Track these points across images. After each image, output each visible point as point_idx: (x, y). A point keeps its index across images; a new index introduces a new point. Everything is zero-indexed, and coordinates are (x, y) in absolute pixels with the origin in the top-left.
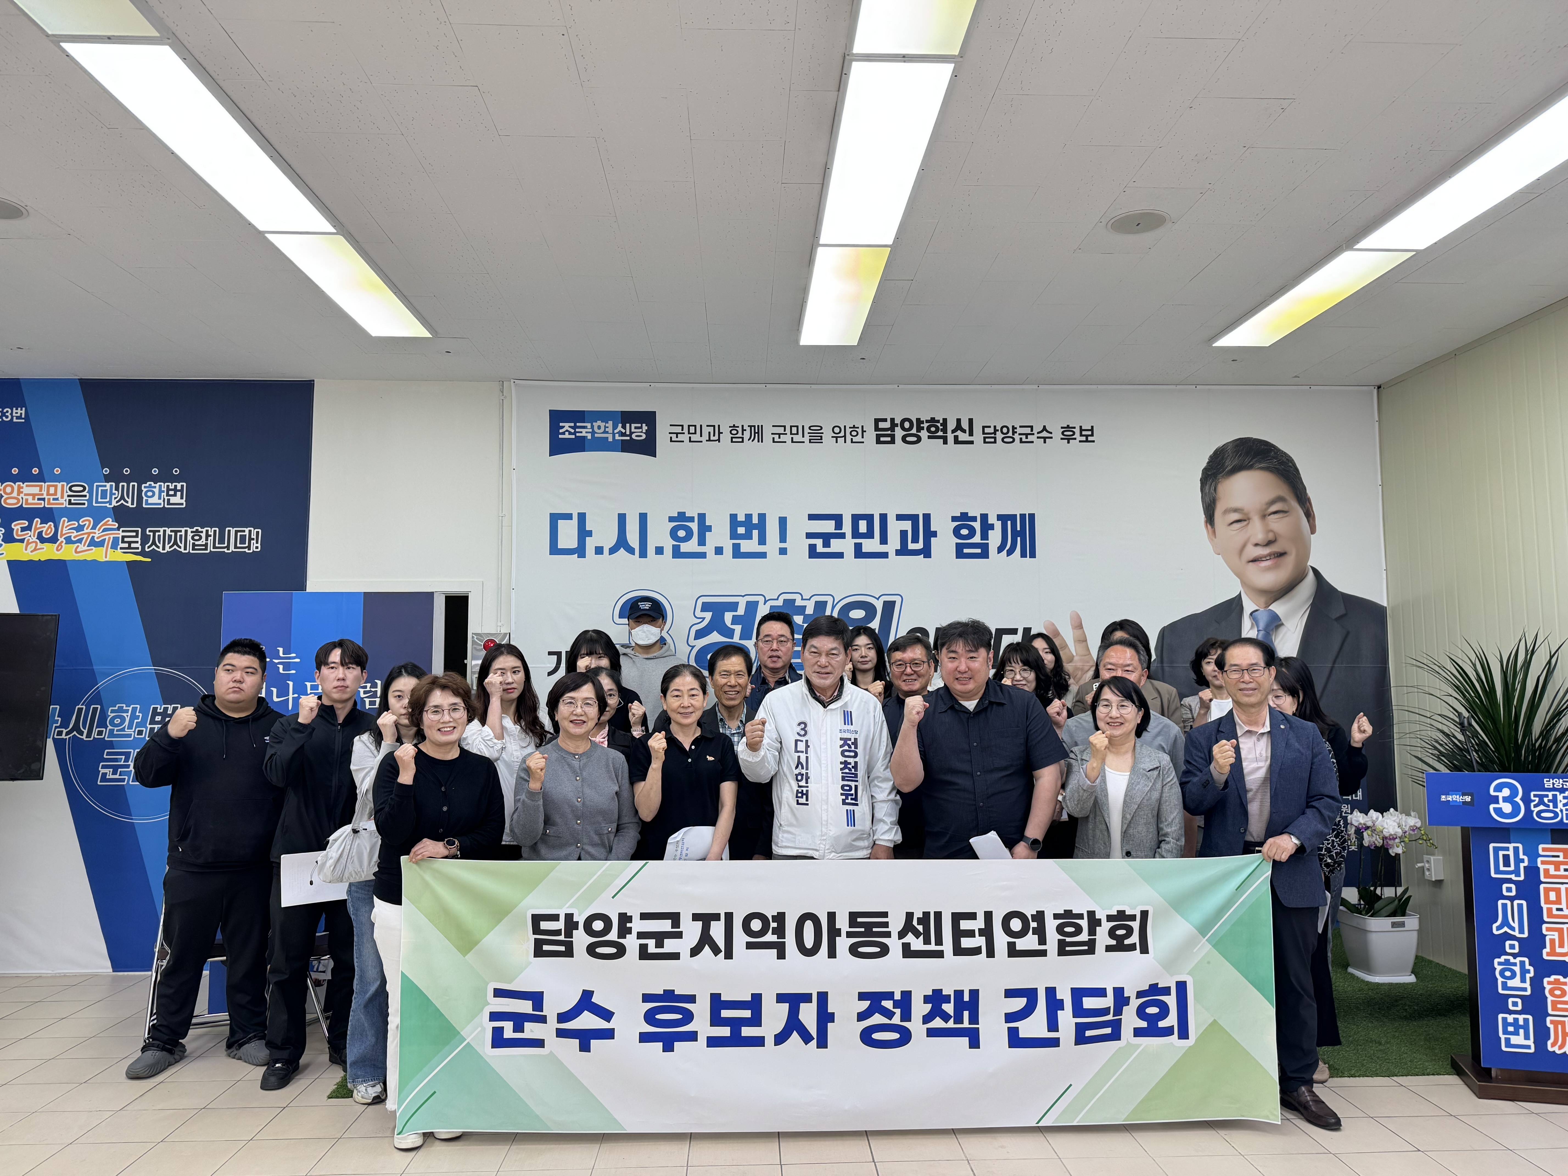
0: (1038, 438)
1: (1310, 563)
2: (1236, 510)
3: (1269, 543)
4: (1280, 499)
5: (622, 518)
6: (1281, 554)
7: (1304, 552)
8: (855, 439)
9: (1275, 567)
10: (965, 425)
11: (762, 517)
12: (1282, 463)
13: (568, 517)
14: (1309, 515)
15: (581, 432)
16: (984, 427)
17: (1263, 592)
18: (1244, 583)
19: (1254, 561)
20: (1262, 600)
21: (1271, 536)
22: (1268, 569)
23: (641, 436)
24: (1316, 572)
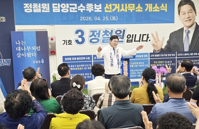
1: (195, 21)
9: (190, 22)
14: (195, 13)
19: (186, 21)
21: (189, 17)
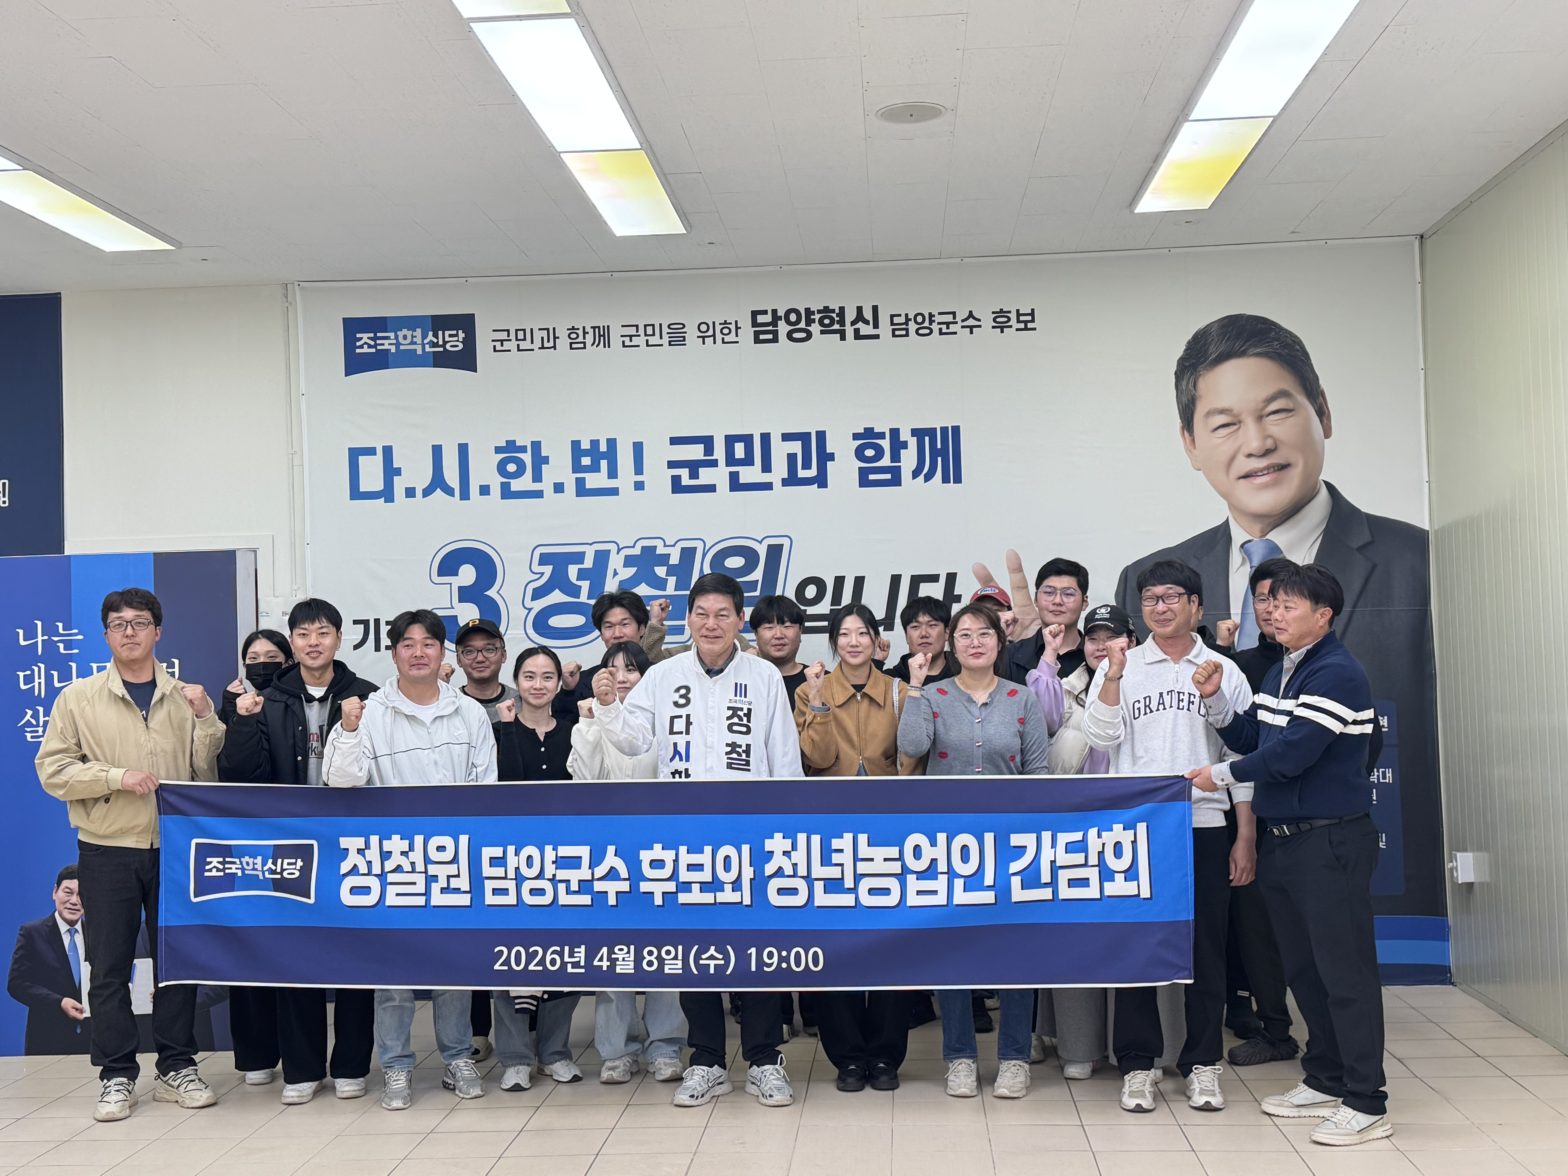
0: (963, 327)
1: (1323, 476)
2: (1222, 412)
3: (1267, 453)
4: (1283, 394)
5: (437, 451)
6: (1283, 467)
7: (1315, 463)
8: (727, 339)
9: (1275, 483)
10: (868, 315)
11: (612, 443)
12: (1285, 346)
13: (371, 451)
14: (1322, 413)
15: (383, 344)
16: (892, 316)
17: (1258, 517)
18: (1232, 507)
19: (1246, 476)
20: (1257, 528)
21: (1269, 443)
22: (1266, 486)
23: (457, 346)
24: (1330, 487)
